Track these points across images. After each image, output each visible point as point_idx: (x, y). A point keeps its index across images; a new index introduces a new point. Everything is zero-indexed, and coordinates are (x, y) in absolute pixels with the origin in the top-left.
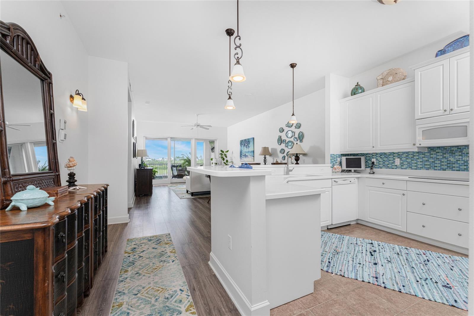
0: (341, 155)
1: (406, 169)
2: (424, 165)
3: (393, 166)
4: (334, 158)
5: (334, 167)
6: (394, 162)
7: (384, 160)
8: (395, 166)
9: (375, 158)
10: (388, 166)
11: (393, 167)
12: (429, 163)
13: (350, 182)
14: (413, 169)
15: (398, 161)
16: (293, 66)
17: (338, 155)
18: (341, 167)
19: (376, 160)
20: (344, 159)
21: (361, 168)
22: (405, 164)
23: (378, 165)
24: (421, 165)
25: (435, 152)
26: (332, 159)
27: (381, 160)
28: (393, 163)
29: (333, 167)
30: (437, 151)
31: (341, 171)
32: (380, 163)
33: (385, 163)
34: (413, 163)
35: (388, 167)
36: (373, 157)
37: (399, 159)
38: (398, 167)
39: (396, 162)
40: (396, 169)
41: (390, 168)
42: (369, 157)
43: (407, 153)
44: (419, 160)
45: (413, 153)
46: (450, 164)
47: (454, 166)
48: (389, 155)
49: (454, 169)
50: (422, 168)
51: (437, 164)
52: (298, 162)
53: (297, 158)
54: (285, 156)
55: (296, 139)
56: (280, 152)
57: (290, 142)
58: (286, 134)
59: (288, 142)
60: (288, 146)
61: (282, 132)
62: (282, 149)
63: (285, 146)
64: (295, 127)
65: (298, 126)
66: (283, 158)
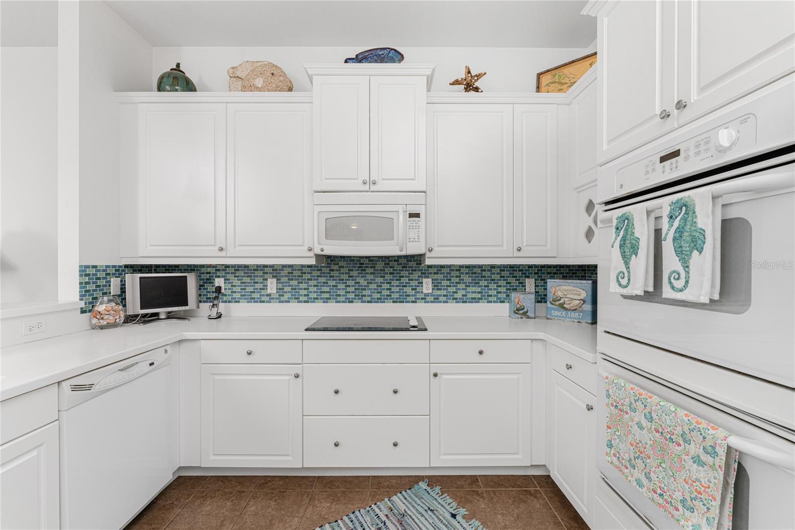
0: (126, 266)
1: (289, 302)
2: (321, 292)
3: (263, 295)
4: (99, 279)
5: (96, 308)
6: (265, 287)
7: (245, 283)
8: (267, 295)
9: (223, 277)
10: (253, 295)
11: (263, 298)
12: (327, 289)
13: (152, 364)
14: (301, 302)
15: (272, 285)
17: (114, 266)
18: (125, 306)
19: (225, 283)
20: (133, 282)
21: (187, 305)
22: (286, 292)
23: (229, 295)
24: (314, 292)
25: (336, 267)
26: (86, 283)
27: (236, 282)
28: (264, 289)
29: (90, 311)
30: (341, 264)
31: (123, 319)
32: (234, 289)
33: (245, 289)
34: (301, 289)
35: (253, 300)
36: (218, 273)
37: (275, 280)
38: (273, 299)
39: (268, 287)
40: (270, 302)
41: (257, 302)
42: (207, 273)
43: (291, 266)
44: (311, 283)
45: (302, 266)
46: (359, 289)
47: (364, 293)
48: (254, 270)
49: (364, 299)
50: (317, 299)
51: (340, 289)
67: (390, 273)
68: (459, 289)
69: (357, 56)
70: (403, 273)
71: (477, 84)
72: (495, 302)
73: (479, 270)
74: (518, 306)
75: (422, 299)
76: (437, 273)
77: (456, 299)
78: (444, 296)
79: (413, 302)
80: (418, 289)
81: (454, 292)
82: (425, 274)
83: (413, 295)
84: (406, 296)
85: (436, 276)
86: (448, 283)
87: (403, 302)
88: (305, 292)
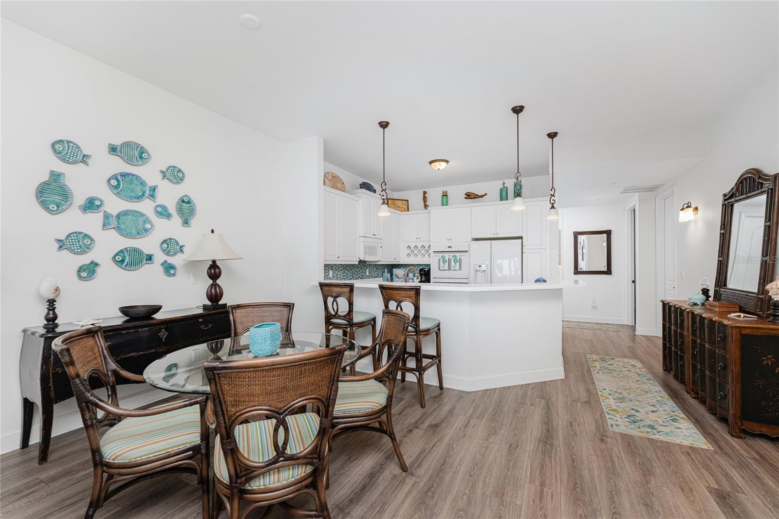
6: (329, 274)
12: (345, 275)
16: (384, 125)
22: (334, 276)
37: (331, 271)
44: (342, 272)
52: (218, 282)
53: (214, 272)
54: (97, 264)
55: (163, 213)
56: (62, 245)
57: (133, 215)
58: (109, 181)
59: (126, 213)
60: (122, 226)
61: (74, 163)
62: (81, 233)
63: (104, 225)
64: (162, 172)
65: (174, 175)
66: (84, 271)
67: (359, 268)
69: (362, 183)
73: (377, 266)
75: (366, 277)
78: (369, 276)
81: (372, 274)
85: (369, 269)
86: (371, 271)
88: (339, 276)
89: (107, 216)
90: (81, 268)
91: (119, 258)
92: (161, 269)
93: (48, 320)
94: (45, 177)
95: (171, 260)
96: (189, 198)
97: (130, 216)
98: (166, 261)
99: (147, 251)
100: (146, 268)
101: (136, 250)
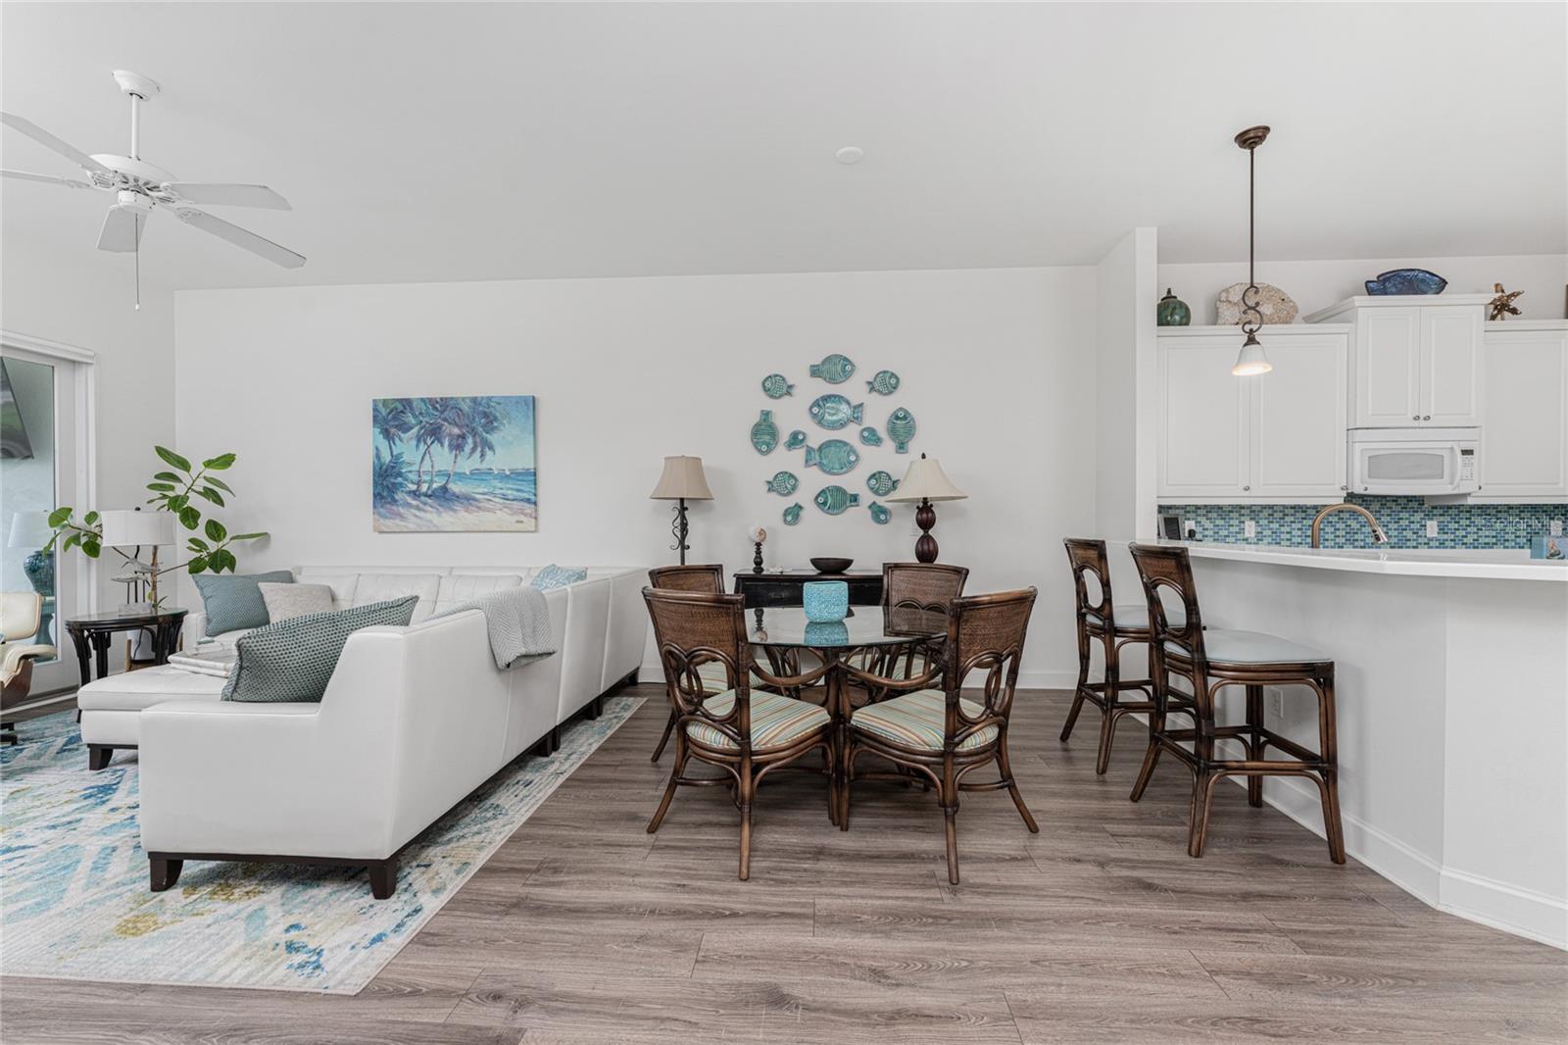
2: (1306, 536)
6: (1242, 531)
7: (1218, 526)
8: (1244, 539)
9: (1194, 518)
14: (1282, 546)
15: (1250, 528)
22: (1265, 536)
24: (1298, 536)
27: (1209, 525)
28: (1240, 533)
33: (1218, 533)
34: (1283, 532)
36: (1188, 515)
39: (1246, 531)
43: (1271, 507)
45: (1284, 507)
46: (1349, 533)
47: (1356, 537)
48: (1230, 511)
49: (1356, 544)
50: (1301, 543)
51: (1327, 533)
52: (931, 532)
53: (926, 515)
54: (801, 508)
55: (871, 437)
56: (771, 487)
57: (836, 446)
58: (811, 409)
59: (828, 444)
60: (825, 461)
61: (780, 397)
62: (786, 473)
63: (807, 461)
64: (869, 383)
65: (885, 383)
66: (790, 514)
67: (1388, 515)
68: (1470, 533)
69: (1378, 277)
70: (1401, 515)
71: (1513, 304)
72: (1513, 547)
73: (1494, 512)
74: (1553, 551)
75: (1425, 544)
76: (1443, 515)
77: (1466, 544)
78: (1452, 540)
79: (1414, 547)
80: (1420, 533)
81: (1463, 536)
82: (1429, 516)
83: (1414, 540)
84: (1406, 540)
85: (1442, 519)
86: (1456, 526)
87: (1402, 547)
88: (1288, 536)
89: (809, 450)
90: (786, 511)
91: (821, 500)
92: (869, 512)
93: (756, 563)
94: (756, 419)
95: (881, 501)
96: (906, 412)
97: (833, 448)
98: (874, 503)
99: (851, 491)
100: (852, 512)
101: (839, 489)
